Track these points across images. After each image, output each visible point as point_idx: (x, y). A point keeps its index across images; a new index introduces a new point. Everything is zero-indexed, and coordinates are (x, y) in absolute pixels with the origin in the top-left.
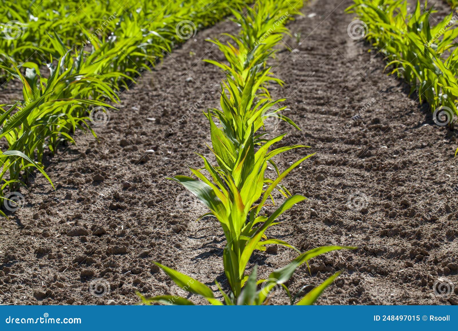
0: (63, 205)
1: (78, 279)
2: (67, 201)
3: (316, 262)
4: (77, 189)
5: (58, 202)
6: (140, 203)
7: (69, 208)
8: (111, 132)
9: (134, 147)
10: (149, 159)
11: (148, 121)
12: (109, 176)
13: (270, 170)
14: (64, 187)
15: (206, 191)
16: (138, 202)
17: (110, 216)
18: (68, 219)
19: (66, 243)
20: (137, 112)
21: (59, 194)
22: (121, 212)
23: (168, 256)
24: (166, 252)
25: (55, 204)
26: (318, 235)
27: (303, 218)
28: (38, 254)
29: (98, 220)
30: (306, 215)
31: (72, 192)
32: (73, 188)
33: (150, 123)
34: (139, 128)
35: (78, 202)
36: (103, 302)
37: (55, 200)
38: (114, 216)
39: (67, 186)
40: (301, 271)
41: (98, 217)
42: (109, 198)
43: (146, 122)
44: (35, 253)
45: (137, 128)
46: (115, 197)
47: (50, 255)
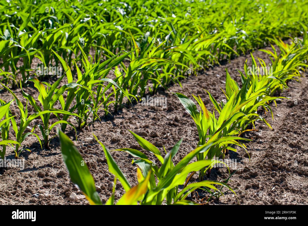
0: (142, 120)
1: (127, 157)
2: (146, 118)
3: (268, 163)
4: (155, 113)
5: (140, 118)
6: (188, 124)
7: (145, 122)
8: (195, 86)
9: (203, 95)
10: (209, 103)
11: (222, 83)
12: (179, 108)
13: (278, 116)
14: (148, 111)
15: (191, 105)
16: (186, 123)
17: (166, 128)
18: (140, 127)
19: (132, 139)
20: (218, 78)
21: (143, 114)
22: (173, 127)
23: (185, 151)
24: (185, 148)
25: (137, 119)
26: (280, 150)
27: (277, 142)
28: (112, 142)
29: (158, 130)
30: (280, 140)
31: (151, 114)
32: (153, 112)
33: (222, 84)
34: (214, 86)
35: (152, 120)
36: (132, 168)
37: (138, 117)
38: (168, 129)
39: (150, 110)
40: (257, 167)
41: (159, 128)
42: (172, 120)
43: (220, 84)
44: (110, 141)
45: (212, 86)
46: (175, 120)
47: (119, 143)
